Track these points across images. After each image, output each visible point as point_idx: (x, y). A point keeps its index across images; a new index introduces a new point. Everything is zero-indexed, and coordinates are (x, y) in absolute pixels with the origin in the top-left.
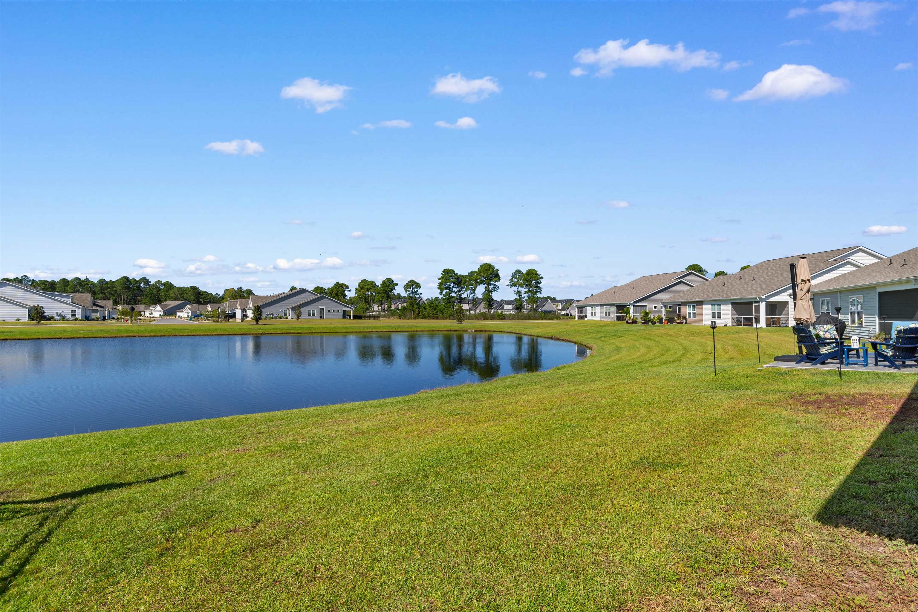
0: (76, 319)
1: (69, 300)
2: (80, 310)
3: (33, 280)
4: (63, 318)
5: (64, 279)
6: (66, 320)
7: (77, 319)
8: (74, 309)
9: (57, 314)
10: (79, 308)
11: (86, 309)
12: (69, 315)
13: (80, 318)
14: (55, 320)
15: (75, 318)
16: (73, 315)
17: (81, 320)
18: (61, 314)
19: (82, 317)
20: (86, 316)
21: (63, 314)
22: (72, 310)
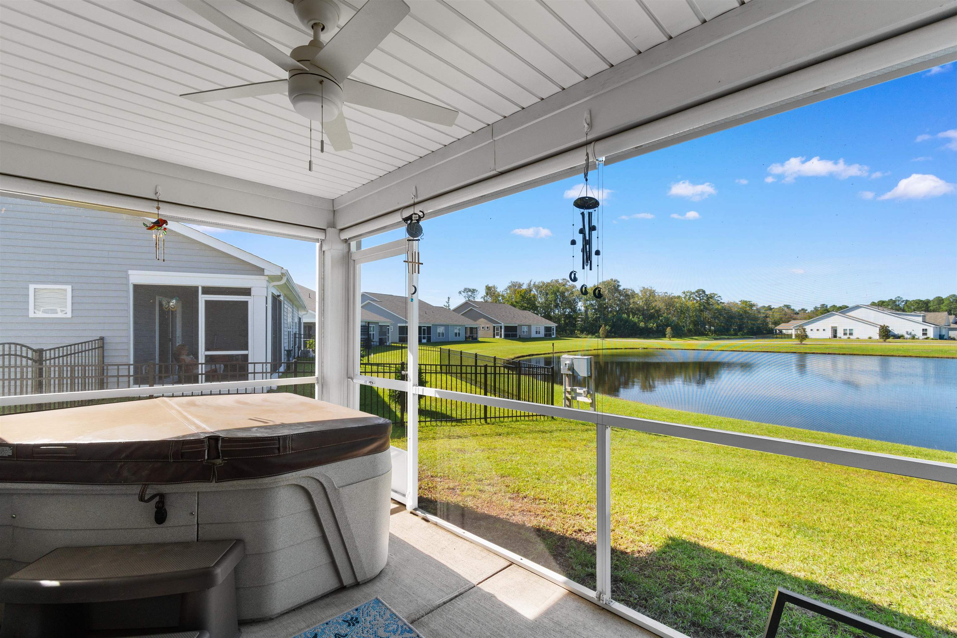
0: (927, 338)
1: (920, 319)
2: (932, 329)
3: (907, 301)
4: (913, 337)
5: (939, 297)
6: (917, 339)
7: (929, 338)
8: (925, 327)
9: (907, 333)
10: (931, 326)
11: (940, 328)
12: (919, 334)
13: (932, 337)
14: (904, 339)
15: (925, 337)
16: (924, 334)
17: (932, 339)
18: (911, 333)
19: (934, 335)
20: (940, 335)
21: (913, 333)
22: (923, 329)
